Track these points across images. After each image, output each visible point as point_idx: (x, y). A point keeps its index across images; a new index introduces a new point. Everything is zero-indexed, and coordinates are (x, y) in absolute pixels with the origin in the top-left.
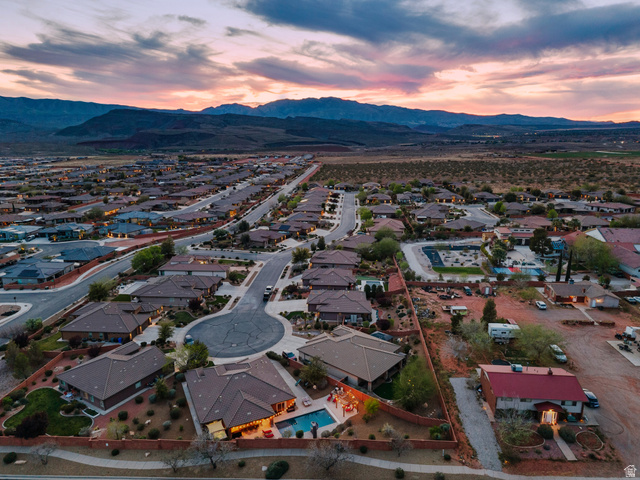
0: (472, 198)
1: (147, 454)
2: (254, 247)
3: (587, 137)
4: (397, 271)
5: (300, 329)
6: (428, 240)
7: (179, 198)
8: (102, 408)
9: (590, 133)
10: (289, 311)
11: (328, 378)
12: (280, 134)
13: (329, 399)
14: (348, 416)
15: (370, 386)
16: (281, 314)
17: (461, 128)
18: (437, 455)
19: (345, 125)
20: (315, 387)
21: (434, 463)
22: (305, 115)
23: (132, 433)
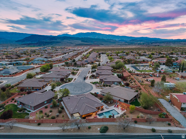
0: (141, 55)
1: (51, 125)
2: (78, 66)
3: (167, 43)
4: (125, 71)
5: (98, 87)
6: (132, 64)
7: (53, 55)
8: (33, 110)
9: (167, 42)
10: (93, 82)
11: (113, 100)
12: (80, 42)
13: (115, 107)
14: (123, 112)
15: (129, 102)
16: (91, 83)
17: (131, 40)
18: (164, 124)
19: (98, 40)
20: (109, 102)
21: (164, 126)
22: (86, 37)
23: (45, 118)
